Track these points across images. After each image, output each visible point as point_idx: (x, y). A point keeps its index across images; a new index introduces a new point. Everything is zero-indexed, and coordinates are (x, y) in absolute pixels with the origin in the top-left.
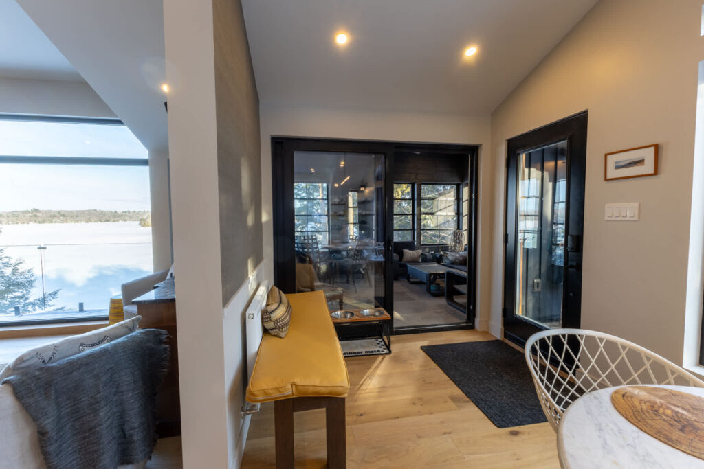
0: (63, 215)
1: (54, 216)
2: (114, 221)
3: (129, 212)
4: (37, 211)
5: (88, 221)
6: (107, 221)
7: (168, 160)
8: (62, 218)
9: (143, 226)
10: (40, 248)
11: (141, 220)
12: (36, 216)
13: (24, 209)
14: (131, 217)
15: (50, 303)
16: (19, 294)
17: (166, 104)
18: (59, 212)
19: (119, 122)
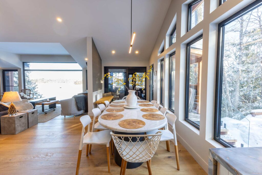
0: (51, 80)
1: (48, 81)
7: (87, 70)
8: (51, 81)
12: (43, 81)
17: (86, 63)
19: (77, 63)
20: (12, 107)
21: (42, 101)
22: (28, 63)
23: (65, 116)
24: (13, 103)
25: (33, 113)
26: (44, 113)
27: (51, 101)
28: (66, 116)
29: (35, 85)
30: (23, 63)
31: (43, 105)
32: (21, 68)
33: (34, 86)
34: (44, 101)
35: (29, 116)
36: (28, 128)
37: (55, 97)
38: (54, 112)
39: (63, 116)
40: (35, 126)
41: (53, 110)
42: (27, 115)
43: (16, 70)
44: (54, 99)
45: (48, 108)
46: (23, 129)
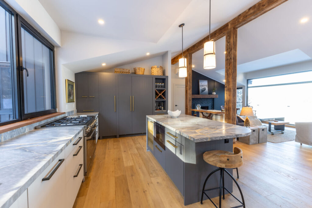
20: (247, 120)
21: (268, 120)
22: (251, 80)
23: (301, 144)
24: (248, 117)
25: (263, 130)
26: (271, 133)
27: (280, 122)
28: (303, 144)
30: (248, 80)
31: (270, 124)
32: (245, 85)
34: (270, 120)
35: (260, 132)
36: (259, 143)
37: (284, 118)
38: (282, 135)
39: (299, 144)
40: (264, 143)
41: (281, 132)
42: (258, 130)
43: (241, 88)
44: (282, 119)
45: (274, 129)
46: (255, 142)
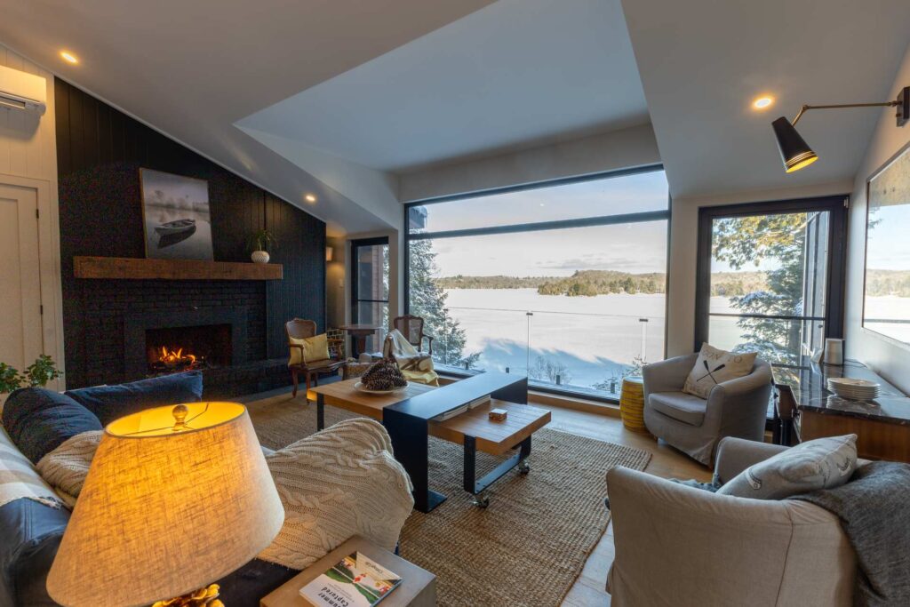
0: (478, 281)
1: (472, 282)
2: (516, 288)
3: (529, 278)
4: (460, 277)
5: (495, 287)
6: (511, 287)
9: (541, 294)
10: (528, 314)
11: (540, 287)
12: (460, 282)
13: (453, 276)
14: (530, 284)
15: (474, 364)
16: (455, 352)
18: (475, 278)
21: (465, 408)
29: (441, 295)
30: (407, 206)
31: (470, 446)
32: (397, 228)
33: (439, 297)
34: (474, 405)
43: (384, 240)
